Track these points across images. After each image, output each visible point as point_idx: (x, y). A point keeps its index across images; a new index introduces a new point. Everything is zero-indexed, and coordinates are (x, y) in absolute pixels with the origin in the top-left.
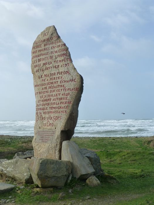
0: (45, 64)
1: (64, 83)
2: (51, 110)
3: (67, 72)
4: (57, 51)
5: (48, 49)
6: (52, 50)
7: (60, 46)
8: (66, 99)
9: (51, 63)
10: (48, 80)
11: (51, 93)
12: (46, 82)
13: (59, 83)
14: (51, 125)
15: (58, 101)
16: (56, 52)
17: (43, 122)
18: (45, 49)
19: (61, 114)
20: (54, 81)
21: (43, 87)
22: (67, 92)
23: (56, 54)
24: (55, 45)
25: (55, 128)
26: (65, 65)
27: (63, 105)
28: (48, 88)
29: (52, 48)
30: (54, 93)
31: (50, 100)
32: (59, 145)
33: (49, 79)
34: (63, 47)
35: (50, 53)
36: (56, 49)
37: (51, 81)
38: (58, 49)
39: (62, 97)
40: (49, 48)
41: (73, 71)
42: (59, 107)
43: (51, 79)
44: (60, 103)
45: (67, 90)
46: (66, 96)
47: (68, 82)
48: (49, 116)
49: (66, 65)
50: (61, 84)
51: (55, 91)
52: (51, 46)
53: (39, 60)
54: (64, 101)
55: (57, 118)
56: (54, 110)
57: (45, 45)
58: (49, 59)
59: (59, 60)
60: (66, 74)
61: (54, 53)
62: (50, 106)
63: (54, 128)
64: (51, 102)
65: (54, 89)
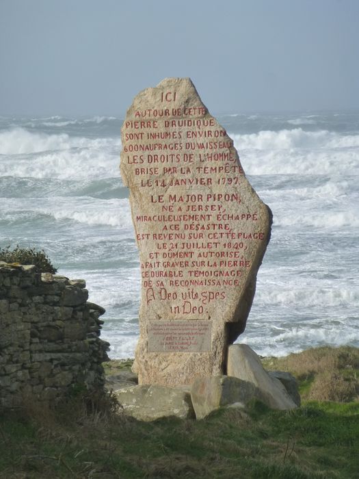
0: (170, 170)
1: (227, 221)
2: (196, 279)
3: (235, 197)
4: (205, 145)
5: (177, 135)
6: (189, 140)
7: (213, 134)
8: (235, 255)
9: (188, 170)
10: (180, 209)
11: (193, 241)
12: (176, 213)
13: (213, 220)
14: (196, 312)
15: (212, 259)
16: (202, 146)
17: (168, 303)
18: (167, 134)
19: (222, 287)
20: (199, 213)
21: (168, 224)
22: (236, 241)
23: (202, 152)
24: (197, 130)
25: (209, 318)
26: (228, 179)
27: (227, 269)
28: (182, 227)
29: (188, 135)
30: (200, 241)
31: (189, 255)
32: (221, 354)
33: (184, 208)
34: (221, 138)
35: (184, 146)
36: (201, 140)
37: (192, 213)
38: (207, 141)
39: (225, 250)
40: (182, 134)
41: (248, 195)
42: (218, 273)
43: (191, 208)
44: (218, 263)
45: (236, 236)
46: (235, 250)
47: (237, 218)
48: (191, 291)
49: (230, 180)
50: (219, 223)
51: (204, 236)
52: (185, 129)
53: (151, 159)
54: (229, 259)
55: (212, 296)
56: (201, 278)
57: (167, 125)
58: (182, 159)
59: (209, 166)
60: (232, 200)
61: (197, 148)
62: (189, 268)
63: (205, 316)
64: (192, 260)
65: (200, 231)
